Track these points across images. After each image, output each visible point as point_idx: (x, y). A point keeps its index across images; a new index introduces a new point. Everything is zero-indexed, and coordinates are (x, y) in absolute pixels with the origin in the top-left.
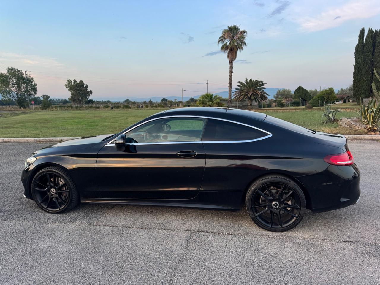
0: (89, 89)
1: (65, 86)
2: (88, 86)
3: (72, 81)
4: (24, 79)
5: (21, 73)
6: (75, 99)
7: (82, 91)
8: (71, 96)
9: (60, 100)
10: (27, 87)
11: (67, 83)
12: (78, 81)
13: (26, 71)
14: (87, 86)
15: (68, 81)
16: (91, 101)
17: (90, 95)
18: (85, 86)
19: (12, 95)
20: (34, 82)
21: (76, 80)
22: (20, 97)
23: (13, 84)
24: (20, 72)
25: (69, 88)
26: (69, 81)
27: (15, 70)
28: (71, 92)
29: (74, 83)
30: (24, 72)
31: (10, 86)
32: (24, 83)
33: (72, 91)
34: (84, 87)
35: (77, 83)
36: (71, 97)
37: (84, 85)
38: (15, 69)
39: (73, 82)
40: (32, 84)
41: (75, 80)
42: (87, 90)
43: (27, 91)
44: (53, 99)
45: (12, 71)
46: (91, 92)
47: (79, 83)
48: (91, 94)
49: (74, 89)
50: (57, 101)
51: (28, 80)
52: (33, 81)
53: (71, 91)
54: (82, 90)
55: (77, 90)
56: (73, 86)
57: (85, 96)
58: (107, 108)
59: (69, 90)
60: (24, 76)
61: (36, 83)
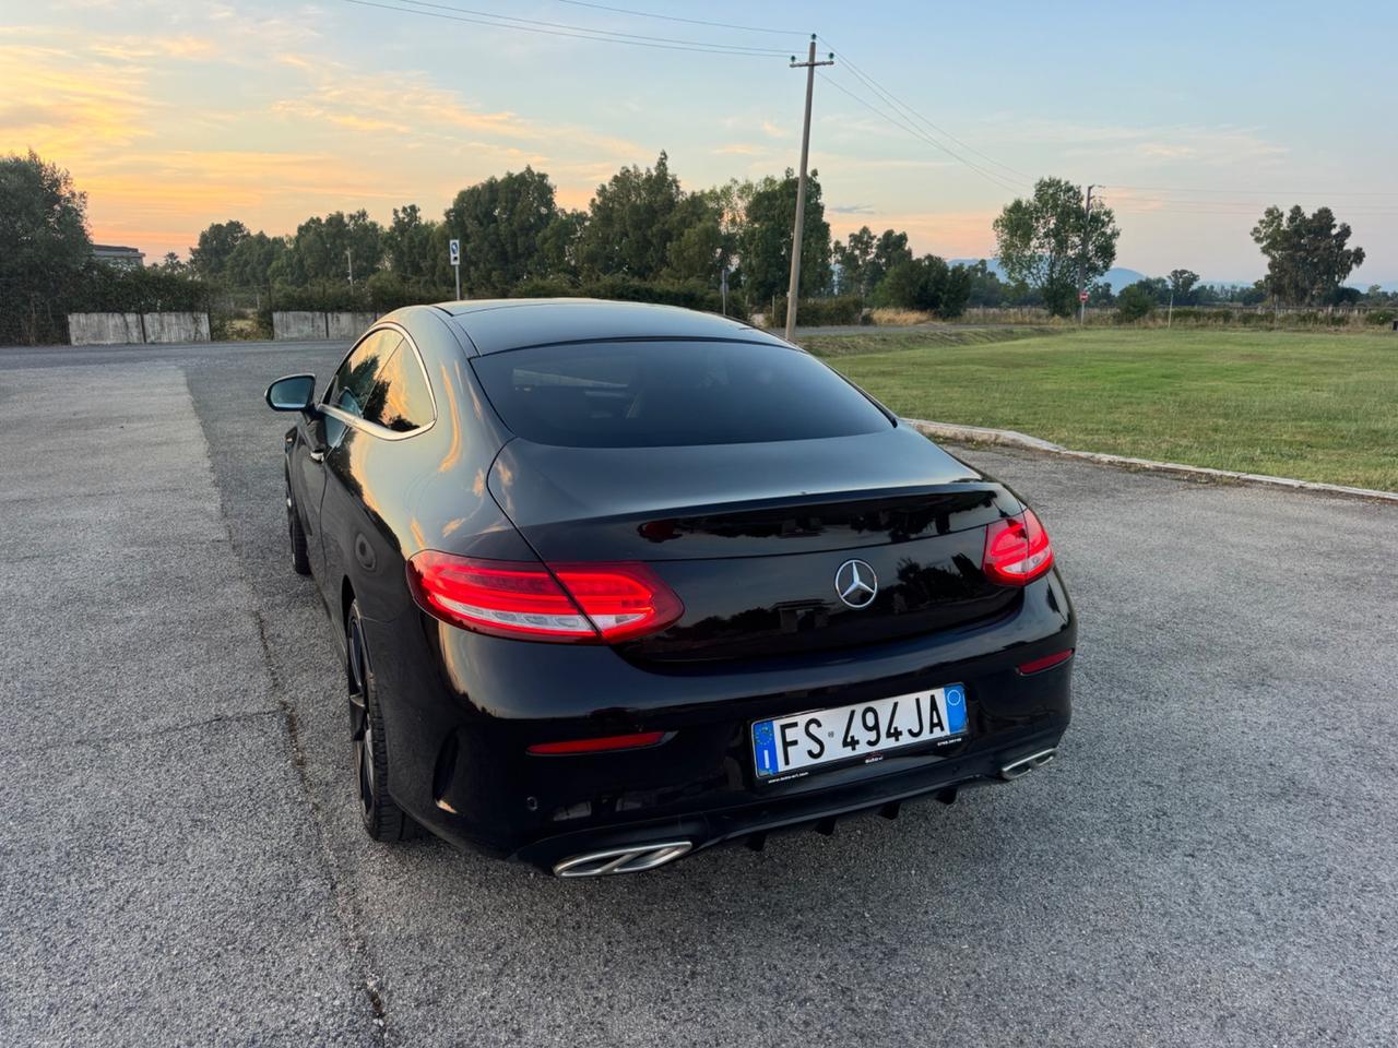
0: (1350, 245)
1: (1252, 234)
2: (1352, 230)
3: (1282, 215)
4: (1080, 214)
5: (1077, 195)
6: (1283, 287)
7: (1319, 252)
8: (1269, 272)
9: (1238, 290)
10: (1084, 242)
11: (1261, 222)
12: (1309, 212)
13: (1090, 188)
14: (1346, 232)
15: (1270, 212)
16: (1351, 296)
17: (1350, 269)
18: (1334, 232)
19: (1035, 271)
20: (1111, 225)
21: (1303, 210)
22: (1058, 279)
23: (1046, 235)
24: (1075, 193)
25: (1265, 243)
26: (1273, 215)
27: (1061, 187)
28: (1273, 257)
29: (1292, 219)
30: (1084, 192)
31: (1034, 243)
32: (1077, 229)
33: (1274, 253)
34: (1329, 236)
35: (1304, 220)
36: (1268, 277)
37: (1335, 226)
38: (1059, 182)
39: (1287, 214)
40: (1104, 234)
41: (1297, 211)
42: (1341, 246)
43: (1083, 257)
44: (1212, 287)
45: (1051, 191)
46: (1359, 256)
47: (1311, 221)
48: (1354, 266)
49: (1285, 245)
50: (1227, 292)
51: (1095, 219)
52: (1111, 219)
53: (1270, 255)
54: (1317, 249)
55: (1298, 247)
56: (1284, 232)
57: (1330, 272)
58: (1382, 323)
59: (1265, 250)
60: (1084, 204)
61: (1118, 227)
